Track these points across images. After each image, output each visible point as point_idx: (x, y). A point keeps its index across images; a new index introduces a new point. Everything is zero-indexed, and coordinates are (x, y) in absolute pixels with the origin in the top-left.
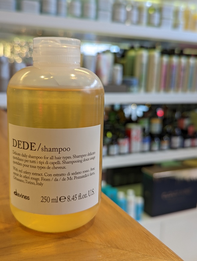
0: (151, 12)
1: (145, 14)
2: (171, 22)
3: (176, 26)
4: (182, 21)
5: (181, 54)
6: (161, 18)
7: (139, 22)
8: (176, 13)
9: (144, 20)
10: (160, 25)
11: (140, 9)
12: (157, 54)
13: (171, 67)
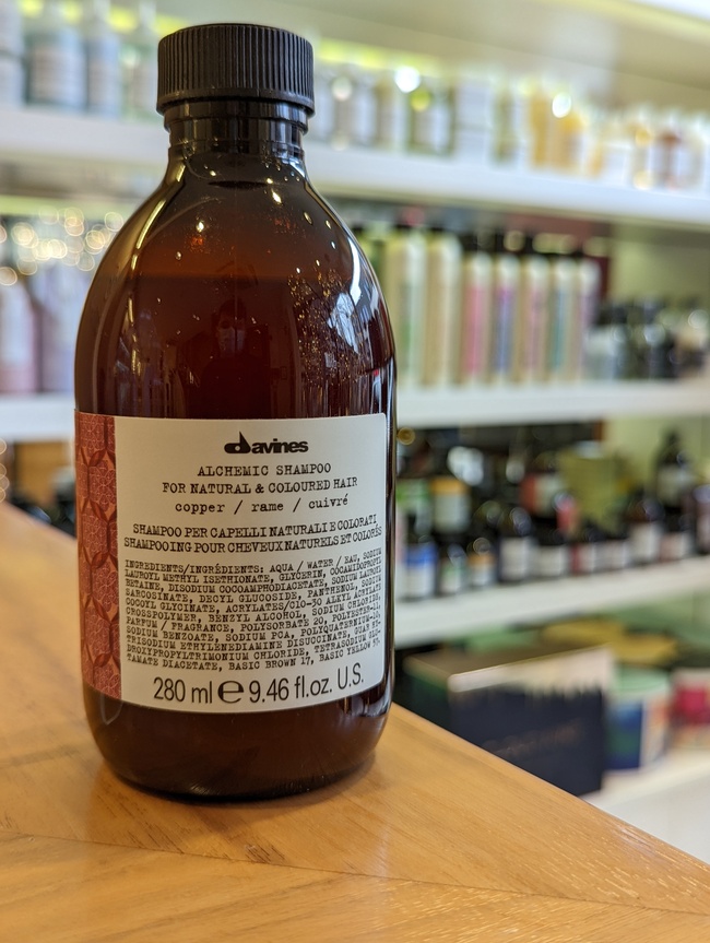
0: (420, 105)
1: (398, 111)
2: (488, 139)
3: (504, 153)
4: (524, 137)
5: (526, 251)
6: (454, 126)
7: (378, 140)
8: (504, 108)
9: (398, 132)
10: (450, 149)
11: (381, 93)
12: (448, 250)
13: (497, 295)
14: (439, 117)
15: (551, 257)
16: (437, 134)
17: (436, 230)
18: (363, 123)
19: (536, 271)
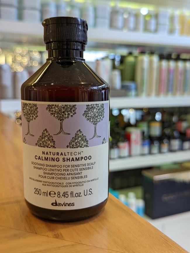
0: (148, 19)
2: (167, 27)
3: (172, 31)
4: (177, 27)
5: (178, 58)
6: (157, 24)
7: (136, 29)
8: (172, 19)
9: (141, 27)
10: (156, 31)
11: (137, 16)
12: (155, 59)
13: (169, 71)
14: (153, 22)
15: (185, 60)
16: (152, 27)
17: (152, 53)
18: (132, 25)
19: (180, 64)
